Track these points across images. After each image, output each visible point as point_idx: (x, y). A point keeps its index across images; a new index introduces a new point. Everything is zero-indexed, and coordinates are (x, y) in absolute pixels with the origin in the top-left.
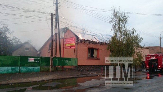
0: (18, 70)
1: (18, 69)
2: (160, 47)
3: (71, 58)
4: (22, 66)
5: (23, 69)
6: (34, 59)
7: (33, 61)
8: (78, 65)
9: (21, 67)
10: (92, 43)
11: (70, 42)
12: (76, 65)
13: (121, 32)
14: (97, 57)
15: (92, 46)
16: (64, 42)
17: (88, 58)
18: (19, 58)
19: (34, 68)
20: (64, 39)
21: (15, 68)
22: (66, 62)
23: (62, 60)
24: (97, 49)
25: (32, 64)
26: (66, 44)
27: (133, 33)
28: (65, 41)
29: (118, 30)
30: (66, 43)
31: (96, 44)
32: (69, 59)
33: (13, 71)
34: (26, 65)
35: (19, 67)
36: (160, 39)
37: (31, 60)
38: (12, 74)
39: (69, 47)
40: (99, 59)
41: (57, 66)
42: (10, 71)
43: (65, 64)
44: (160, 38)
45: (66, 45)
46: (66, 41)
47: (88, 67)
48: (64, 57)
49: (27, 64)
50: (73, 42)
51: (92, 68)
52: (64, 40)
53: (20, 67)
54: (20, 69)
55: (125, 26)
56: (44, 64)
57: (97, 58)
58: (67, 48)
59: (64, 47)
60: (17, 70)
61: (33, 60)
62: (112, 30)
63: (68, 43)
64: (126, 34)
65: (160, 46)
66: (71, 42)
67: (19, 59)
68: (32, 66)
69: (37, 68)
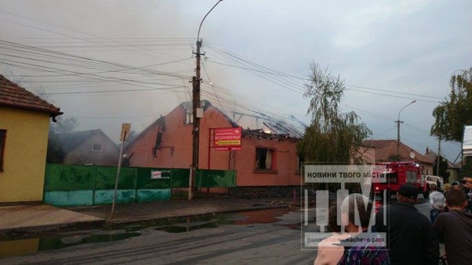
0: (133, 196)
1: (133, 194)
2: (398, 143)
3: (224, 171)
4: (140, 188)
5: (142, 194)
6: (160, 172)
7: (159, 177)
8: (238, 185)
9: (138, 190)
10: (264, 138)
11: (227, 138)
12: (233, 186)
13: (326, 116)
14: (271, 169)
15: (263, 143)
16: (212, 137)
17: (256, 171)
18: (134, 172)
19: (160, 192)
20: (210, 129)
21: (129, 192)
22: (215, 179)
23: (209, 176)
24: (272, 151)
25: (158, 184)
26: (217, 140)
27: (352, 120)
28: (214, 134)
29: (322, 112)
30: (216, 138)
31: (271, 139)
32: (221, 173)
33: (125, 199)
34: (146, 185)
35: (134, 191)
36: (399, 125)
37: (156, 175)
38: (124, 204)
39: (224, 147)
40: (275, 173)
41: (199, 188)
42: (120, 198)
43: (213, 183)
44: (399, 122)
45: (217, 143)
46: (217, 134)
47: (255, 190)
48: (210, 169)
49: (149, 183)
50: (235, 137)
51: (263, 191)
52: (212, 131)
53: (136, 191)
54: (136, 193)
55: (336, 105)
56: (177, 183)
57: (273, 171)
58: (220, 149)
59: (212, 146)
60: (131, 196)
61: (159, 174)
62: (309, 111)
63: (223, 138)
64: (337, 121)
65: (399, 140)
66: (231, 137)
67: (136, 174)
68: (156, 188)
69: (166, 191)
